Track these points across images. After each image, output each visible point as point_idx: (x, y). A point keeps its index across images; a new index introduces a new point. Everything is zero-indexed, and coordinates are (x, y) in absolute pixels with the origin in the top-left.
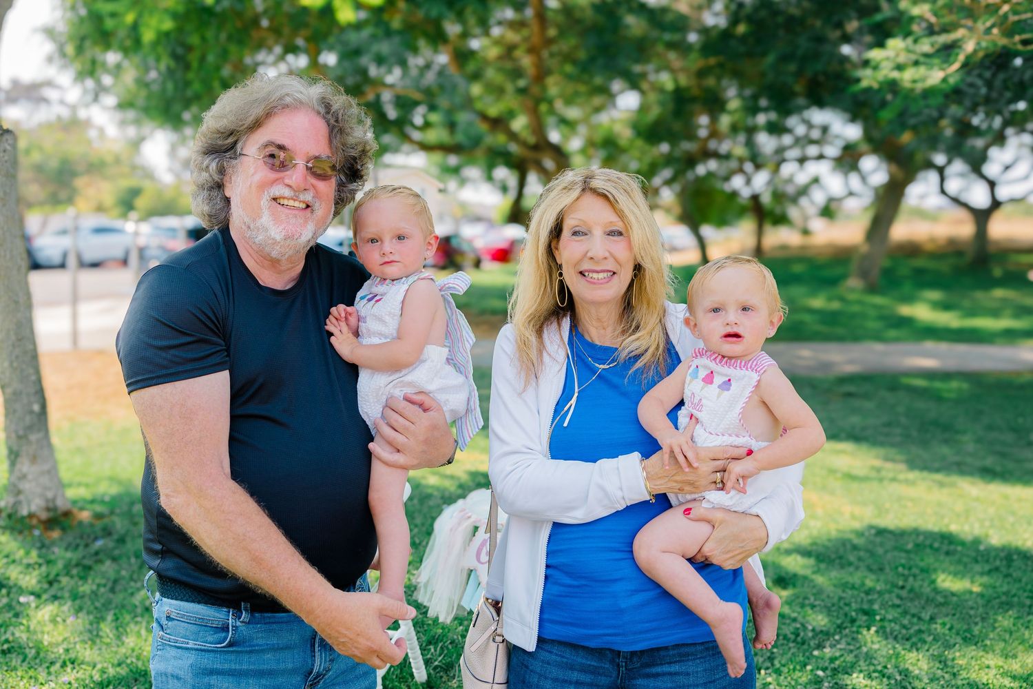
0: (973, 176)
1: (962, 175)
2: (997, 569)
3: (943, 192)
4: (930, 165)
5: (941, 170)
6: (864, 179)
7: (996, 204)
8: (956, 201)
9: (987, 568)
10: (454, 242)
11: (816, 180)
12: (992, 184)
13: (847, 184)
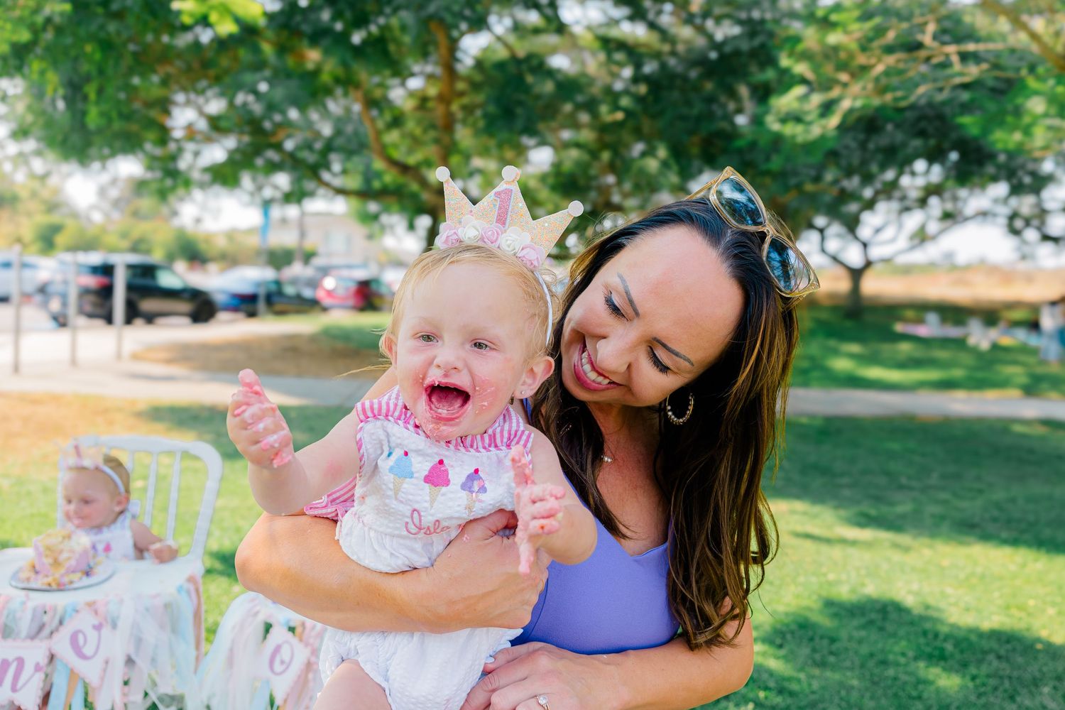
0: (850, 237)
1: (839, 236)
2: (871, 622)
3: (823, 251)
4: (811, 226)
5: (821, 231)
7: (868, 264)
8: (835, 259)
9: (863, 621)
10: (374, 287)
12: (865, 245)
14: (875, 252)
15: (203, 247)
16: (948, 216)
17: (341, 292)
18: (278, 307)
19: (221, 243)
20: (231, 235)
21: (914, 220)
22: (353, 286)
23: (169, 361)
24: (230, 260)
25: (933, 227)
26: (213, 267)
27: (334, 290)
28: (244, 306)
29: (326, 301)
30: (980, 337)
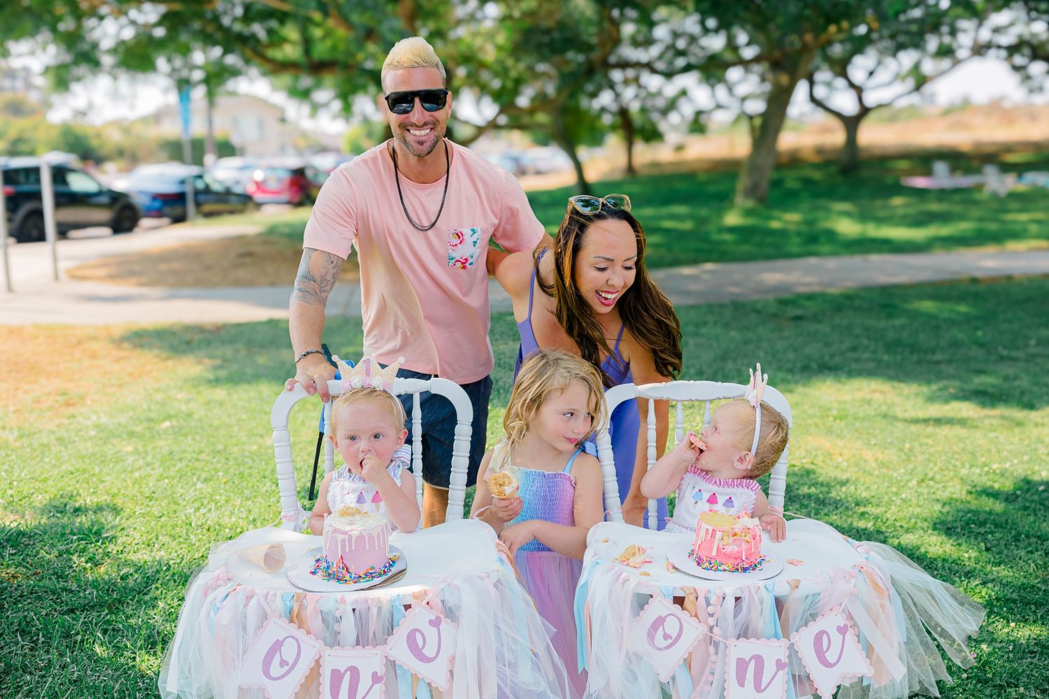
1: (826, 82)
3: (813, 99)
5: (810, 77)
6: (730, 89)
8: (826, 108)
10: (309, 173)
11: (684, 93)
12: (859, 90)
13: (713, 95)
14: (871, 99)
15: (94, 143)
16: (946, 52)
17: (273, 185)
18: (206, 208)
19: (115, 138)
20: (124, 127)
21: (907, 58)
22: (286, 176)
23: (113, 277)
24: (130, 157)
25: (928, 67)
26: (110, 167)
27: (264, 181)
28: (167, 210)
29: (259, 197)
30: (996, 182)
